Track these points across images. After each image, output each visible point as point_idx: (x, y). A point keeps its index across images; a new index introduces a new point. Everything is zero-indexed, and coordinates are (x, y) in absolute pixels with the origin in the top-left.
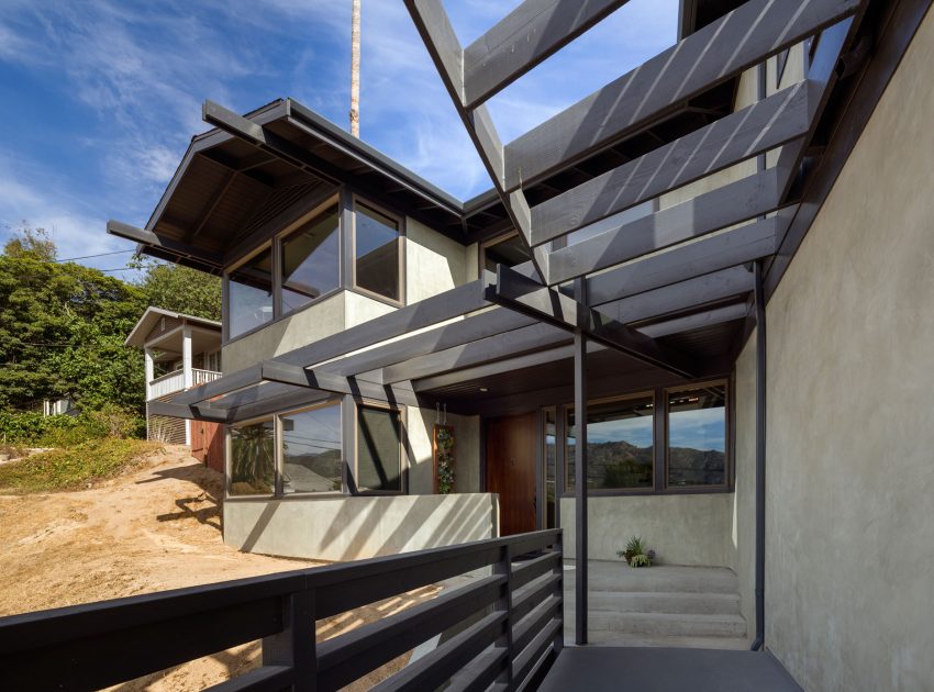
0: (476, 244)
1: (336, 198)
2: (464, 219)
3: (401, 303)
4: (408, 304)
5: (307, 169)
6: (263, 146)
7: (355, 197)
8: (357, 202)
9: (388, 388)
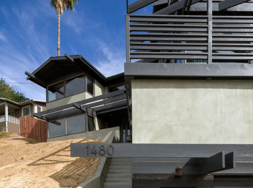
0: (107, 87)
1: (83, 73)
2: (106, 81)
3: (94, 96)
4: (95, 96)
5: (79, 67)
6: (73, 62)
7: (87, 74)
8: (87, 75)
9: (92, 112)
